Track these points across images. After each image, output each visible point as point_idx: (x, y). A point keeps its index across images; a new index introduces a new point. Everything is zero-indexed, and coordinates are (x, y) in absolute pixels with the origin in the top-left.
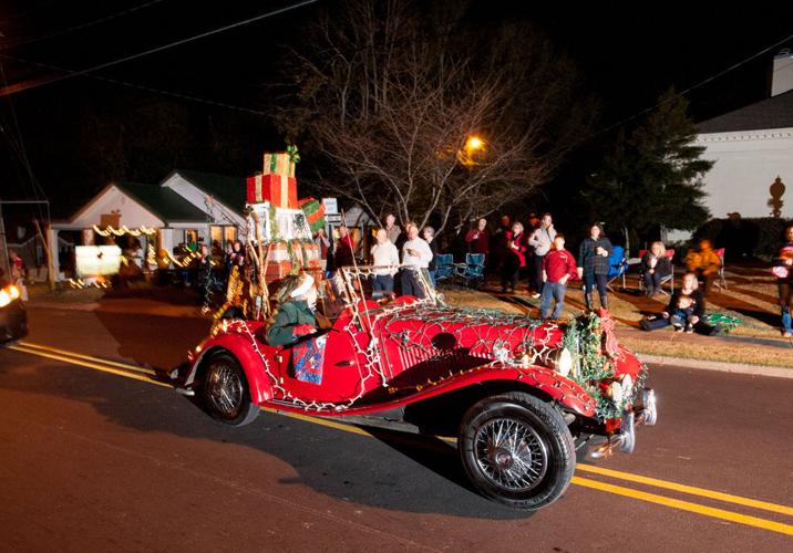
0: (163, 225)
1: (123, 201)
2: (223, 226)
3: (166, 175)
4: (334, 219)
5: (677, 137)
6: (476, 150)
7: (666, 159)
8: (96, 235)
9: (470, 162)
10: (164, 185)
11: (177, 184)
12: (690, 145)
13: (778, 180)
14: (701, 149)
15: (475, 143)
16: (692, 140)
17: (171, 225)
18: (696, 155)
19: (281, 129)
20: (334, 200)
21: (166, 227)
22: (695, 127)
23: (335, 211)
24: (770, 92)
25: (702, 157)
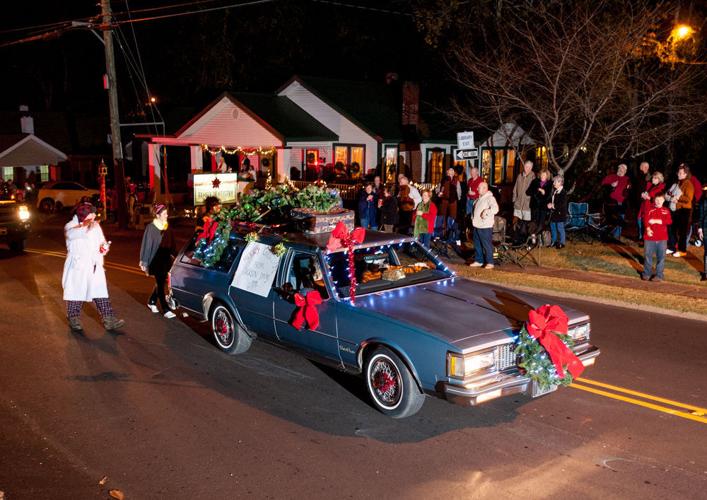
0: (280, 144)
1: (235, 115)
2: (349, 146)
3: (285, 82)
4: (470, 154)
6: (683, 41)
9: (673, 58)
10: (280, 94)
11: (296, 94)
15: (682, 32)
17: (289, 144)
20: (471, 134)
21: (284, 147)
23: (471, 145)
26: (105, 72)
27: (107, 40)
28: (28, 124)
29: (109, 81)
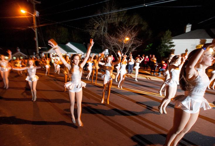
3: (67, 42)
5: (169, 40)
6: (127, 40)
7: (166, 44)
8: (53, 55)
10: (67, 45)
11: (69, 45)
12: (171, 41)
13: (187, 49)
14: (173, 42)
16: (172, 40)
17: (69, 53)
18: (172, 44)
19: (90, 34)
20: (108, 50)
21: (68, 53)
22: (172, 38)
24: (185, 32)
25: (173, 44)
26: (35, 37)
27: (36, 31)
28: (19, 50)
29: (36, 39)
